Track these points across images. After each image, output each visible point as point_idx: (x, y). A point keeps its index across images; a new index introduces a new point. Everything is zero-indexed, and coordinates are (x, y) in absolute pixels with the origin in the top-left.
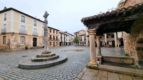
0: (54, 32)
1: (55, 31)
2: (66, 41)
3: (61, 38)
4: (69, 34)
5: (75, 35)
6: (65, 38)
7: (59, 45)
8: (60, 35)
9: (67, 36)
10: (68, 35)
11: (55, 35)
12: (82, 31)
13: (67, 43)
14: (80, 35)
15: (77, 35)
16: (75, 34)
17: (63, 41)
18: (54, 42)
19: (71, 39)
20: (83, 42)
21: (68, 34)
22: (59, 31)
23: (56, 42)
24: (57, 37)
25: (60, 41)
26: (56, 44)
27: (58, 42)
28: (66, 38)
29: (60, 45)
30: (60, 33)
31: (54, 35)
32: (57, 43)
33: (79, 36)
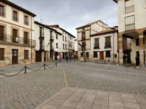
0: (15, 19)
1: (21, 15)
2: (56, 50)
3: (42, 38)
4: (64, 31)
5: (80, 34)
6: (52, 40)
7: (34, 61)
8: (36, 28)
9: (59, 36)
10: (61, 34)
11: (21, 29)
12: (97, 22)
13: (57, 54)
14: (93, 33)
15: (84, 33)
16: (79, 30)
17: (47, 48)
18: (17, 50)
19: (67, 43)
20: (102, 53)
21: (61, 32)
22: (33, 15)
23: (21, 50)
24: (26, 34)
25: (38, 48)
26: (21, 57)
27: (29, 49)
28: (56, 41)
29: (38, 59)
30: (36, 23)
31: (16, 28)
32: (26, 52)
33: (91, 36)
